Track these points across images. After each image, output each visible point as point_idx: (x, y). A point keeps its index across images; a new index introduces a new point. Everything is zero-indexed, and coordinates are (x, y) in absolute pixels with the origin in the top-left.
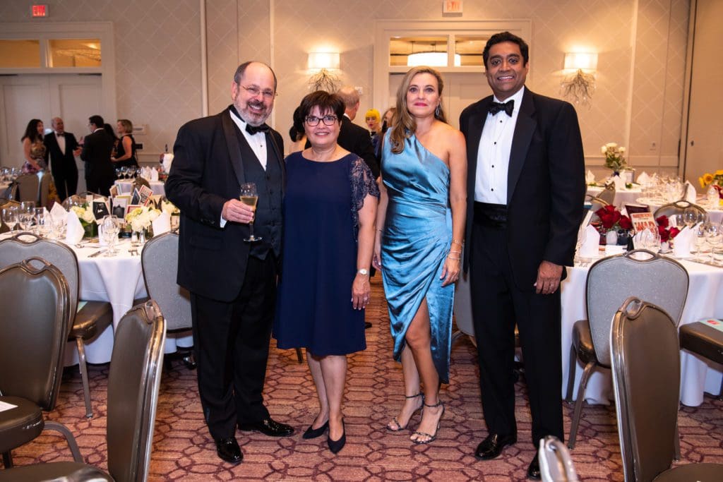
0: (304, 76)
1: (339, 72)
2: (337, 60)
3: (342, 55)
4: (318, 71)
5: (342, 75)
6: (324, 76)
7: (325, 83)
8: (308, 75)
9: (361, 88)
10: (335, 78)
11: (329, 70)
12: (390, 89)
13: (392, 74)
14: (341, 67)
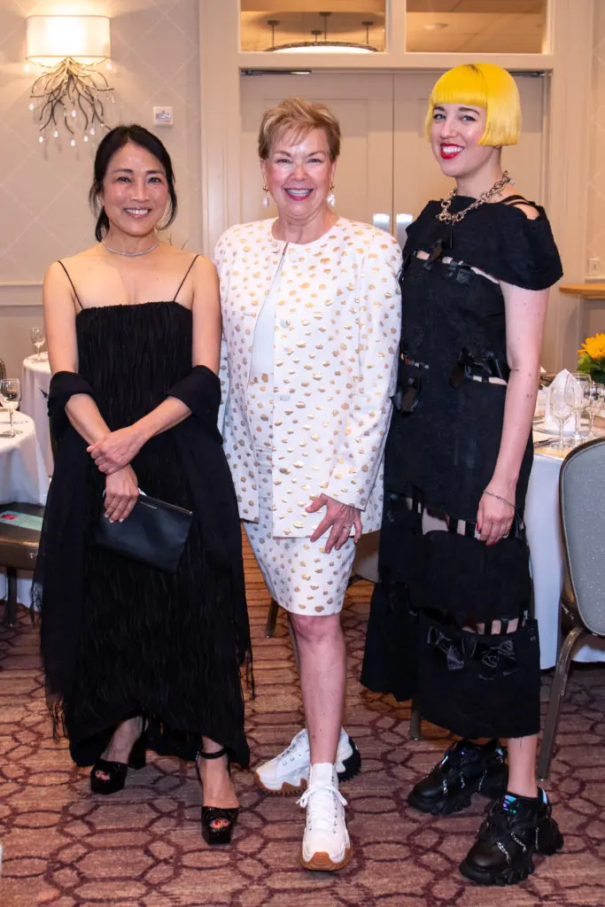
0: (19, 77)
1: (109, 66)
2: (103, 36)
3: (114, 22)
4: (54, 63)
5: (118, 75)
6: (71, 77)
7: (74, 95)
8: (30, 77)
9: (168, 109)
10: (100, 81)
11: (86, 62)
12: (243, 112)
13: (247, 72)
14: (115, 54)
